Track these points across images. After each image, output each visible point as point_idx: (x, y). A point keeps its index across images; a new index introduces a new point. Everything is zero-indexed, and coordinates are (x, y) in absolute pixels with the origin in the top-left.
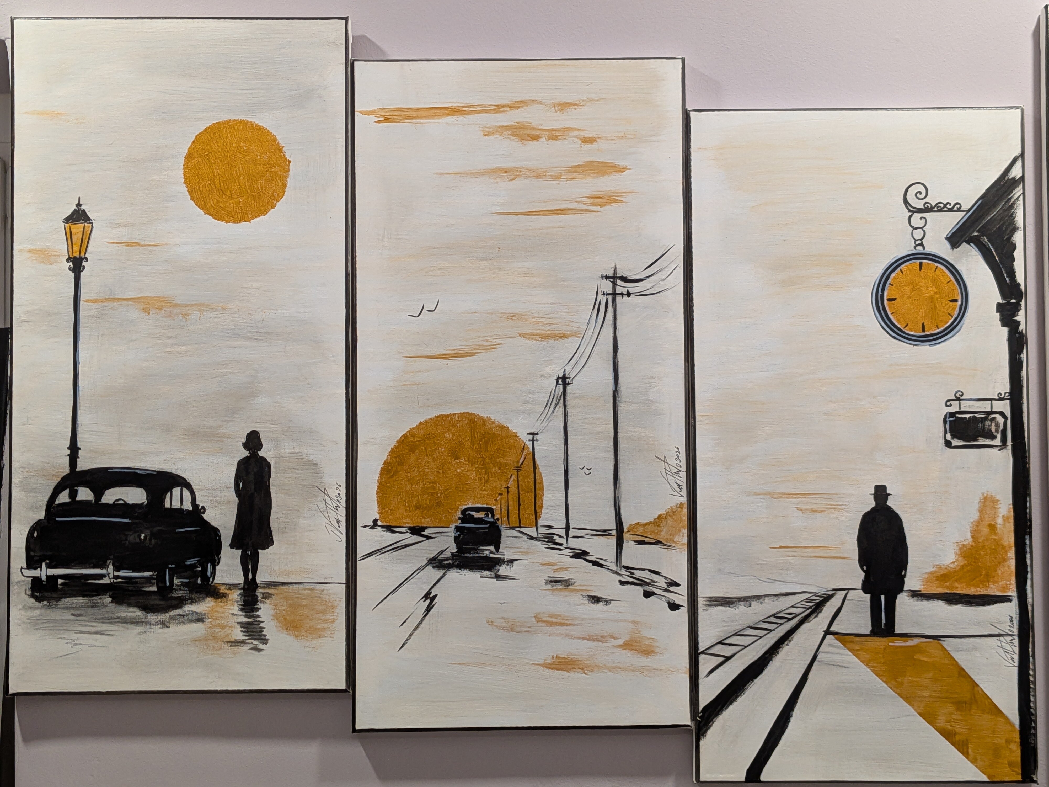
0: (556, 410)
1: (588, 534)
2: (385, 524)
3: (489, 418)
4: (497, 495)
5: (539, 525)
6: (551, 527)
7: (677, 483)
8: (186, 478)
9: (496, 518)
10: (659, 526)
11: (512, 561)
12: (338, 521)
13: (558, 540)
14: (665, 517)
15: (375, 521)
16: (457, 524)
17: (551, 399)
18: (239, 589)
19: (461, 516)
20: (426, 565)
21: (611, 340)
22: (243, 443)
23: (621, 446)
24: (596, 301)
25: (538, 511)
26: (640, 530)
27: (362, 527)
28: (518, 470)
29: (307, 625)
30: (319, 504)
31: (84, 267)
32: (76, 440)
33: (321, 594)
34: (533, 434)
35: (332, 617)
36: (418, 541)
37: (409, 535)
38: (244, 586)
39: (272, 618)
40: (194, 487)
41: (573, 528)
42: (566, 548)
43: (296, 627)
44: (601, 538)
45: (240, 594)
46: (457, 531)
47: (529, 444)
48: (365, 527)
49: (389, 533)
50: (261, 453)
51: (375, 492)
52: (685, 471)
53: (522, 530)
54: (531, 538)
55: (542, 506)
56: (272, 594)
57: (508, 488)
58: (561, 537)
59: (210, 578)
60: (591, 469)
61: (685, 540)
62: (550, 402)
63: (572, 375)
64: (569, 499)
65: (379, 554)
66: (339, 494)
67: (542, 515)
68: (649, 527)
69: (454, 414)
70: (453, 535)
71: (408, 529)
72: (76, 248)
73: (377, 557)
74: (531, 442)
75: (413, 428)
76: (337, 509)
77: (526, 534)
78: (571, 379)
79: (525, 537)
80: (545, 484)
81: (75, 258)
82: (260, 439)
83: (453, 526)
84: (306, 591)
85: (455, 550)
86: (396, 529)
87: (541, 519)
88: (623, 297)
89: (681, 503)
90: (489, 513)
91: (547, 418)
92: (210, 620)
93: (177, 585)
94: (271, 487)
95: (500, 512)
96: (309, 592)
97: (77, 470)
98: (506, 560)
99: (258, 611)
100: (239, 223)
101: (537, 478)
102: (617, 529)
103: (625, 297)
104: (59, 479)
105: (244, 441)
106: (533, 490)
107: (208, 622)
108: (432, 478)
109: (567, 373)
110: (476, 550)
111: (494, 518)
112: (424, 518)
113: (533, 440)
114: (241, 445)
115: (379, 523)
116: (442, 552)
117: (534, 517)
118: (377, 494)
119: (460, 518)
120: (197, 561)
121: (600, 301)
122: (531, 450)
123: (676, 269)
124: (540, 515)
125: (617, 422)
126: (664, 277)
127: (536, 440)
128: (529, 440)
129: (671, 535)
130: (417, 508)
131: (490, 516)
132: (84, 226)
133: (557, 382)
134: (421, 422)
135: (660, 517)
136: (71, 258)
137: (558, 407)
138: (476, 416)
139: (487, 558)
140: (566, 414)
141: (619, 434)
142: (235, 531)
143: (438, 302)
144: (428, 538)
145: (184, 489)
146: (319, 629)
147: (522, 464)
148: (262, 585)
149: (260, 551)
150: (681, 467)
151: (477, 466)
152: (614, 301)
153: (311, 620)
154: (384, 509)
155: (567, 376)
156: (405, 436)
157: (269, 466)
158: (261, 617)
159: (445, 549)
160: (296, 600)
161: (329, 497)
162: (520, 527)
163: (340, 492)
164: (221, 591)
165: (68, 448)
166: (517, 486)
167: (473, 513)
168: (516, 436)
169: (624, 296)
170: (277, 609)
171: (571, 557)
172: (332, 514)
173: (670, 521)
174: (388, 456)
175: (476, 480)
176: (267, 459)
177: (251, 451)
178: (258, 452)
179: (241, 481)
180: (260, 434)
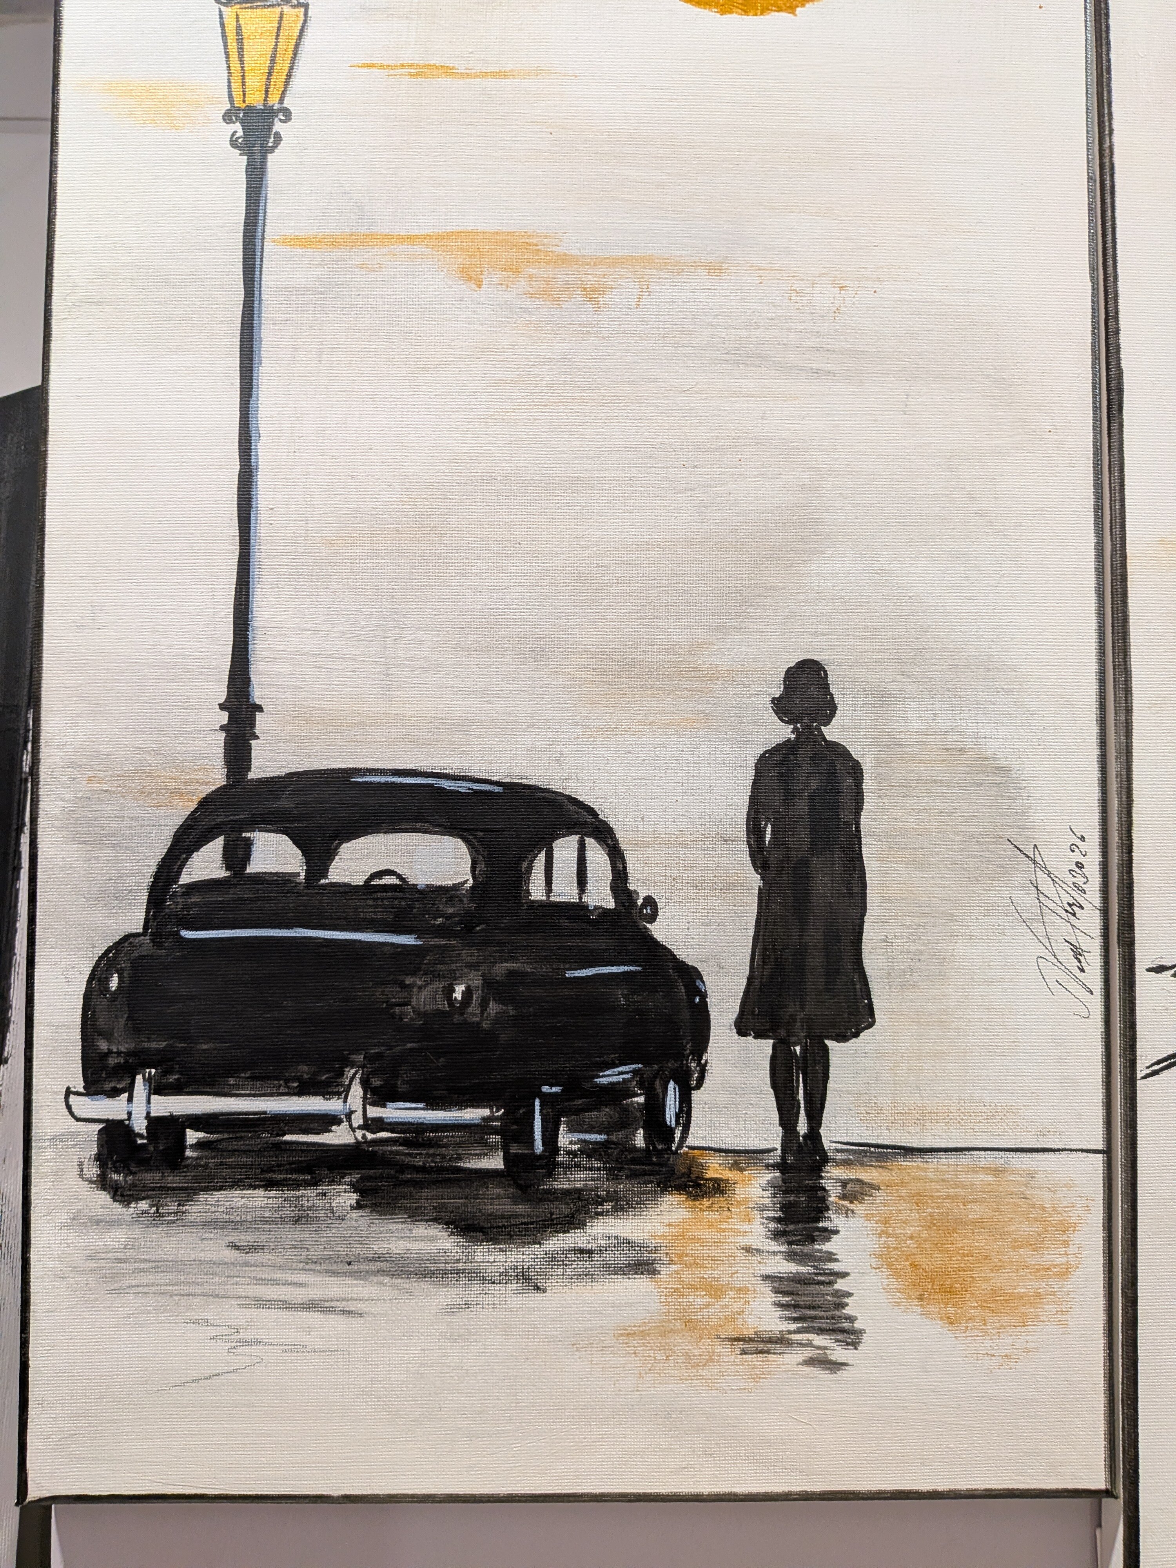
8: (596, 807)
12: (1077, 953)
18: (767, 1166)
22: (773, 700)
27: (1150, 970)
29: (984, 1286)
30: (1018, 895)
31: (278, 138)
32: (247, 681)
33: (1026, 1185)
35: (1063, 1260)
38: (783, 1158)
39: (874, 1262)
40: (620, 835)
43: (951, 1291)
45: (772, 1184)
48: (1161, 969)
50: (832, 732)
56: (872, 1186)
59: (671, 1131)
66: (1080, 865)
72: (255, 81)
76: (1074, 915)
81: (250, 110)
82: (827, 686)
84: (982, 1176)
92: (674, 1267)
93: (569, 1153)
94: (864, 841)
96: (990, 1178)
97: (251, 775)
99: (828, 1239)
100: (761, 14)
104: (193, 806)
105: (777, 692)
107: (670, 1276)
114: (769, 705)
120: (635, 1072)
132: (282, 14)
136: (239, 109)
142: (750, 979)
145: (590, 841)
146: (1021, 1297)
148: (839, 1156)
149: (829, 1043)
153: (996, 1269)
157: (856, 771)
158: (836, 1260)
160: (947, 1204)
161: (1049, 874)
163: (1081, 859)
164: (710, 1174)
165: (222, 707)
170: (888, 1235)
172: (1060, 928)
176: (850, 750)
177: (799, 725)
178: (822, 727)
179: (768, 820)
180: (826, 671)
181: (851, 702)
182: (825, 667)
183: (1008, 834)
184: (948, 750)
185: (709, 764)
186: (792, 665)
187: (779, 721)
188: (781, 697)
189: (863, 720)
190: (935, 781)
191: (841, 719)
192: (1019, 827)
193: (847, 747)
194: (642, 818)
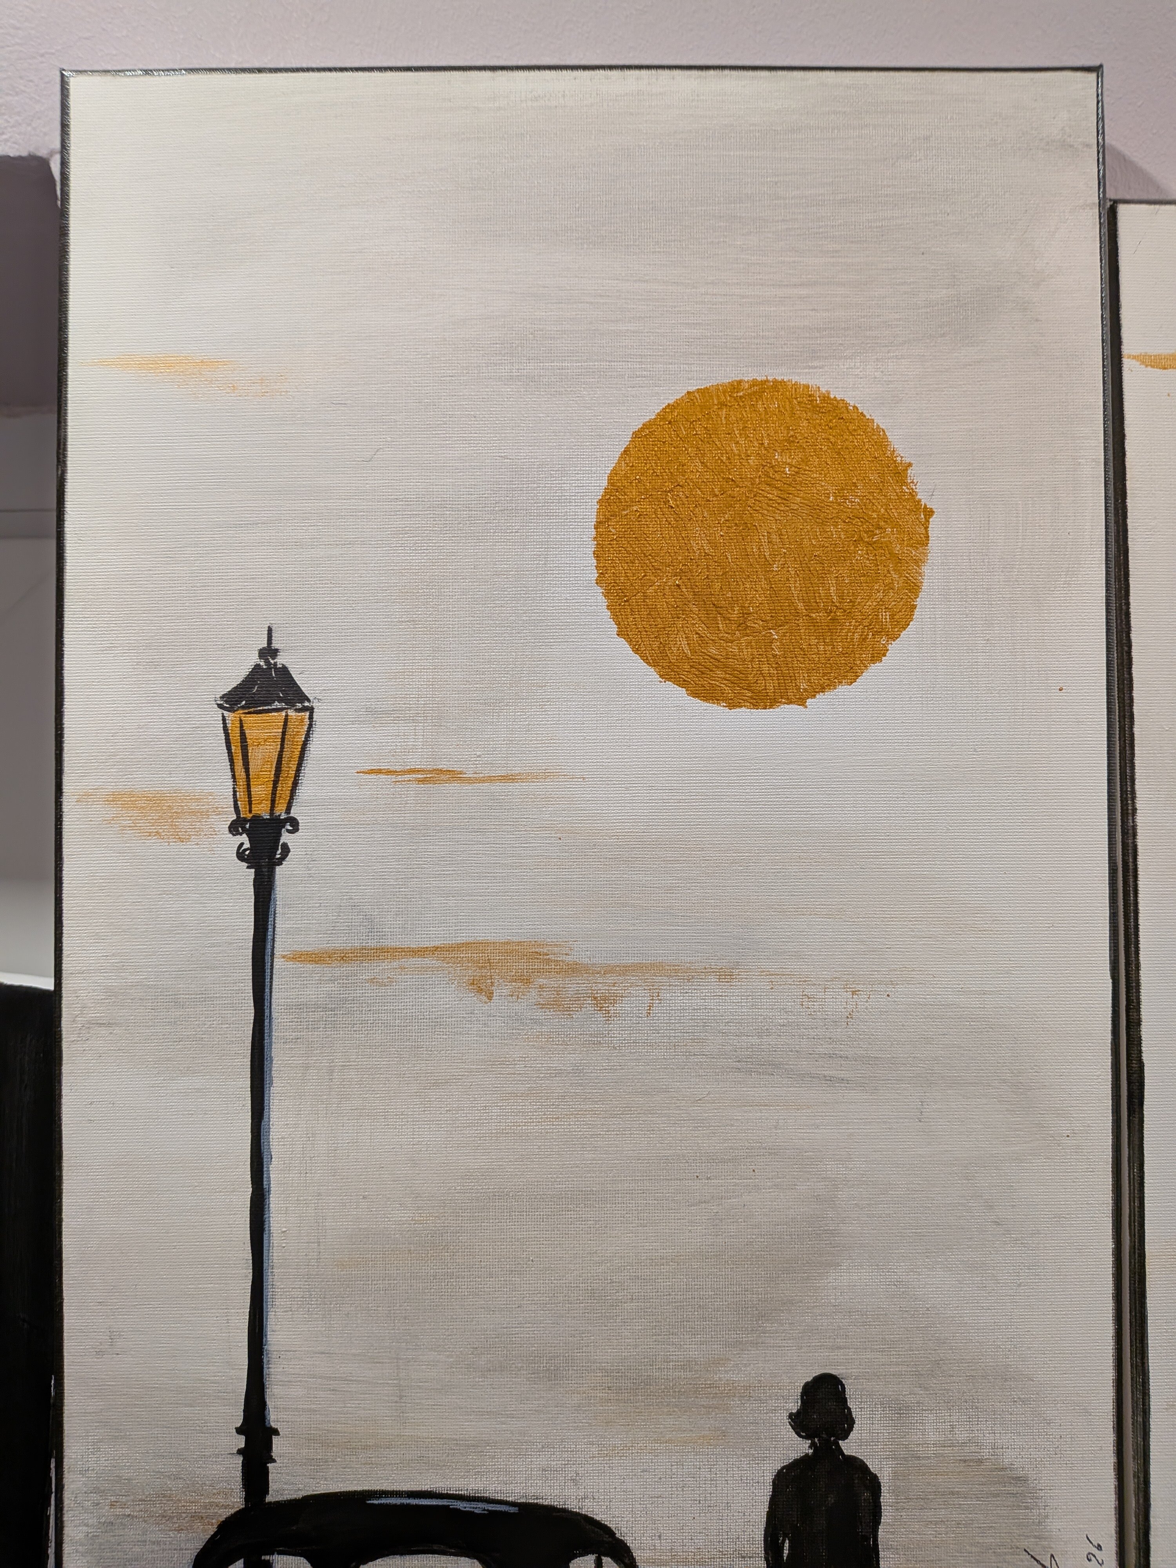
8: (612, 1526)
22: (791, 1416)
31: (286, 850)
32: (263, 1405)
50: (849, 1447)
72: (261, 790)
81: (256, 820)
82: (845, 1400)
97: (269, 1499)
100: (771, 707)
104: (212, 1530)
105: (794, 1406)
114: (786, 1421)
132: (287, 716)
136: (245, 820)
157: (873, 1484)
165: (239, 1431)
176: (868, 1464)
177: (816, 1440)
178: (840, 1442)
179: (785, 1536)
180: (844, 1385)
181: (868, 1416)
182: (843, 1380)
183: (1025, 1544)
184: (965, 1461)
185: (726, 1480)
186: (809, 1379)
187: (796, 1436)
188: (798, 1412)
189: (881, 1433)
190: (953, 1493)
191: (858, 1433)
192: (1036, 1537)
193: (865, 1460)
194: (660, 1536)
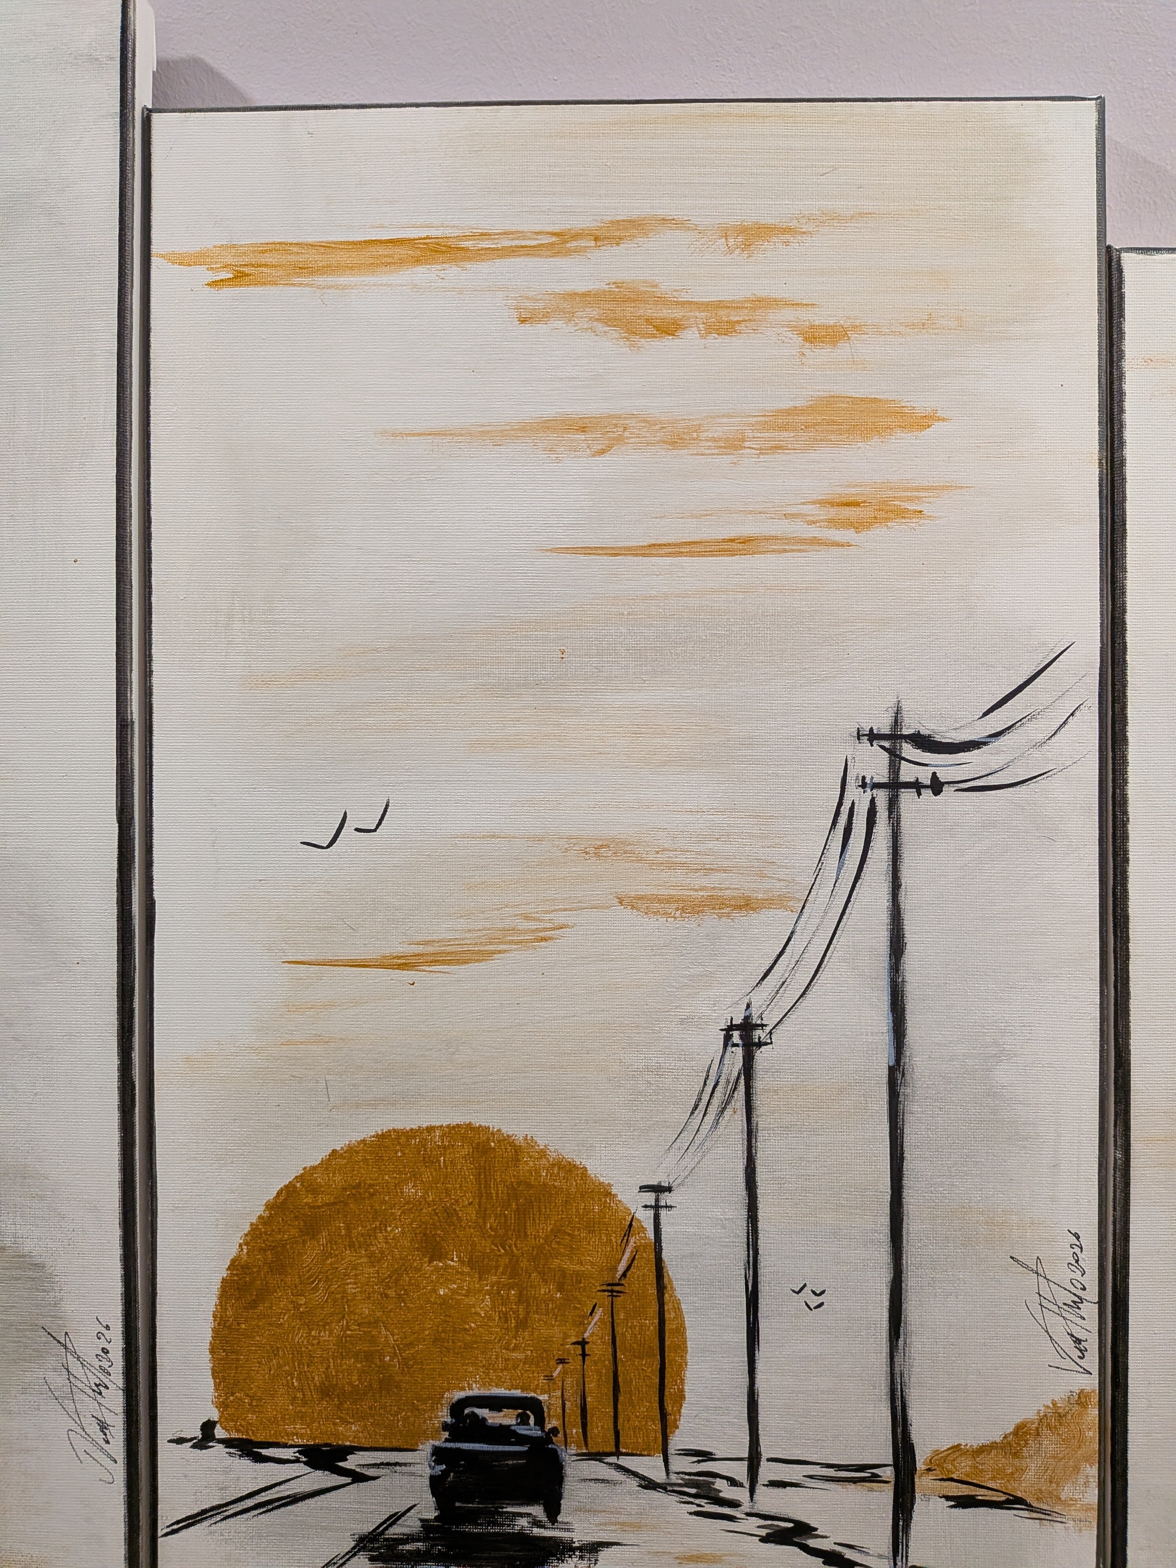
0: (723, 1122)
1: (811, 1477)
2: (235, 1435)
3: (530, 1142)
4: (553, 1363)
5: (671, 1450)
6: (705, 1456)
7: (1072, 1335)
9: (548, 1427)
10: (1016, 1455)
11: (593, 1548)
12: (103, 1427)
13: (727, 1492)
14: (1037, 1429)
15: (208, 1427)
16: (437, 1443)
17: (709, 1089)
19: (449, 1420)
20: (352, 1553)
21: (884, 918)
23: (912, 1227)
24: (840, 804)
25: (669, 1408)
26: (963, 1468)
27: (170, 1441)
28: (612, 1291)
30: (51, 1376)
34: (658, 1189)
36: (329, 1485)
37: (300, 1469)
41: (769, 1460)
42: (749, 1514)
44: (851, 1487)
46: (438, 1462)
47: (646, 1218)
48: (180, 1441)
49: (246, 1462)
51: (207, 1346)
52: (1097, 1300)
53: (624, 1461)
54: (649, 1484)
55: (683, 1397)
57: (583, 1343)
58: (733, 1482)
60: (823, 1292)
61: (1092, 1496)
62: (706, 1097)
63: (770, 1020)
64: (760, 1377)
65: (219, 1518)
66: (105, 1351)
67: (682, 1423)
68: (989, 1461)
69: (430, 1129)
70: (428, 1471)
71: (298, 1452)
73: (213, 1527)
74: (651, 1213)
75: (314, 1168)
76: (100, 1393)
77: (635, 1474)
78: (768, 1029)
79: (633, 1483)
80: (689, 1333)
83: (426, 1449)
85: (431, 1514)
86: (264, 1452)
87: (677, 1432)
88: (919, 794)
89: (1082, 1391)
90: (528, 1412)
91: (697, 1142)
95: (560, 1410)
98: (576, 1545)
101: (667, 1316)
102: (896, 1465)
103: (927, 794)
106: (657, 1351)
108: (365, 1309)
109: (755, 1012)
110: (493, 1515)
111: (542, 1428)
112: (344, 1422)
113: (657, 1207)
115: (220, 1432)
116: (394, 1519)
117: (659, 1427)
118: (212, 1351)
119: (445, 1427)
121: (853, 804)
122: (651, 1235)
123: (1077, 713)
124: (675, 1420)
125: (902, 1159)
126: (1041, 737)
127: (666, 1207)
128: (646, 1206)
129: (1051, 1482)
130: (325, 1392)
131: (532, 1421)
133: (728, 1038)
134: (334, 1152)
135: (1021, 1431)
137: (728, 1112)
138: (493, 1134)
139: (522, 1538)
140: (751, 1134)
141: (906, 1193)
143: (387, 806)
144: (358, 1477)
147: (624, 1275)
150: (1084, 1289)
151: (494, 1279)
152: (893, 804)
154: (233, 1394)
155: (756, 1020)
156: (289, 1191)
159: (403, 1509)
161: (78, 1358)
162: (618, 1454)
163: (107, 1346)
166: (608, 1338)
167: (483, 1412)
168: (608, 1194)
169: (923, 791)
171: (764, 1540)
172: (87, 1405)
173: (1049, 1443)
174: (240, 1245)
175: (490, 1318)
183: (42, 1322)
192: (52, 1316)
